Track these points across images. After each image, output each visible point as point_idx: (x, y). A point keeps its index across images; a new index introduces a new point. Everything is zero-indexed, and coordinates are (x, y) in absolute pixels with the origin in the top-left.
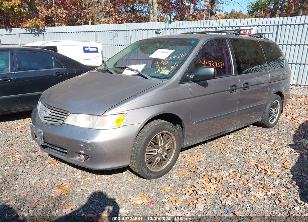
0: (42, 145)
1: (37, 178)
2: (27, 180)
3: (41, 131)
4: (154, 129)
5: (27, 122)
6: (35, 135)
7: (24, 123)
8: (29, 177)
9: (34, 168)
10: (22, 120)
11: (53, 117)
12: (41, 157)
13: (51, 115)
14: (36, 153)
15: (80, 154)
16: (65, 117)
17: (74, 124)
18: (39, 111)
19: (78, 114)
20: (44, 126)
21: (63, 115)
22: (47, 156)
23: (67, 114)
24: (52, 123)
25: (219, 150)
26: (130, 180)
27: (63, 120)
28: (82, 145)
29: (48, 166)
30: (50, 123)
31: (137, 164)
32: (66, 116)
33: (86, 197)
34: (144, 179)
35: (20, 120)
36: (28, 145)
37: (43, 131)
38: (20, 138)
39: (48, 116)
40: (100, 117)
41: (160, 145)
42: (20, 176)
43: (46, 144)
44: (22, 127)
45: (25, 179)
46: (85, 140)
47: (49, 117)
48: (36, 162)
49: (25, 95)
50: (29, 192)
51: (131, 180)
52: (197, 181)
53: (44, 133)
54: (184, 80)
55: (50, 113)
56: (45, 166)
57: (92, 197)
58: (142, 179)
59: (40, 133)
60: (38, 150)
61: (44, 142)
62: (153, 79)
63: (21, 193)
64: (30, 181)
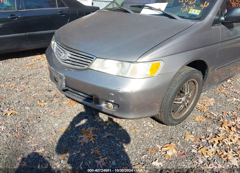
0: (64, 89)
1: (59, 121)
2: (50, 122)
3: (63, 75)
4: (185, 77)
5: (35, 60)
6: (55, 78)
7: (33, 61)
8: (52, 120)
9: (53, 109)
10: (30, 57)
11: (74, 60)
12: (57, 98)
13: (71, 58)
14: (51, 92)
15: (108, 102)
16: (90, 62)
17: (100, 70)
18: (55, 52)
19: (106, 59)
20: (66, 70)
21: (87, 59)
22: (63, 97)
23: (93, 58)
24: (74, 67)
25: (223, 94)
26: (150, 126)
27: (88, 65)
28: (113, 94)
29: (67, 108)
30: (73, 67)
31: (164, 113)
32: (92, 60)
33: (113, 145)
34: (164, 125)
35: (28, 58)
36: (42, 83)
37: (65, 75)
38: (33, 76)
39: (68, 59)
40: (132, 65)
41: (186, 94)
42: (42, 118)
43: (67, 88)
44: (32, 65)
45: (48, 121)
46: (117, 89)
47: (70, 60)
48: (54, 102)
49: (33, 33)
50: (55, 137)
51: (152, 126)
52: (216, 128)
53: (66, 77)
54: (216, 22)
55: (70, 55)
56: (63, 107)
57: (120, 146)
58: (161, 125)
59: (61, 78)
60: (53, 89)
61: (66, 86)
62: (182, 19)
63: (48, 138)
64: (54, 125)
